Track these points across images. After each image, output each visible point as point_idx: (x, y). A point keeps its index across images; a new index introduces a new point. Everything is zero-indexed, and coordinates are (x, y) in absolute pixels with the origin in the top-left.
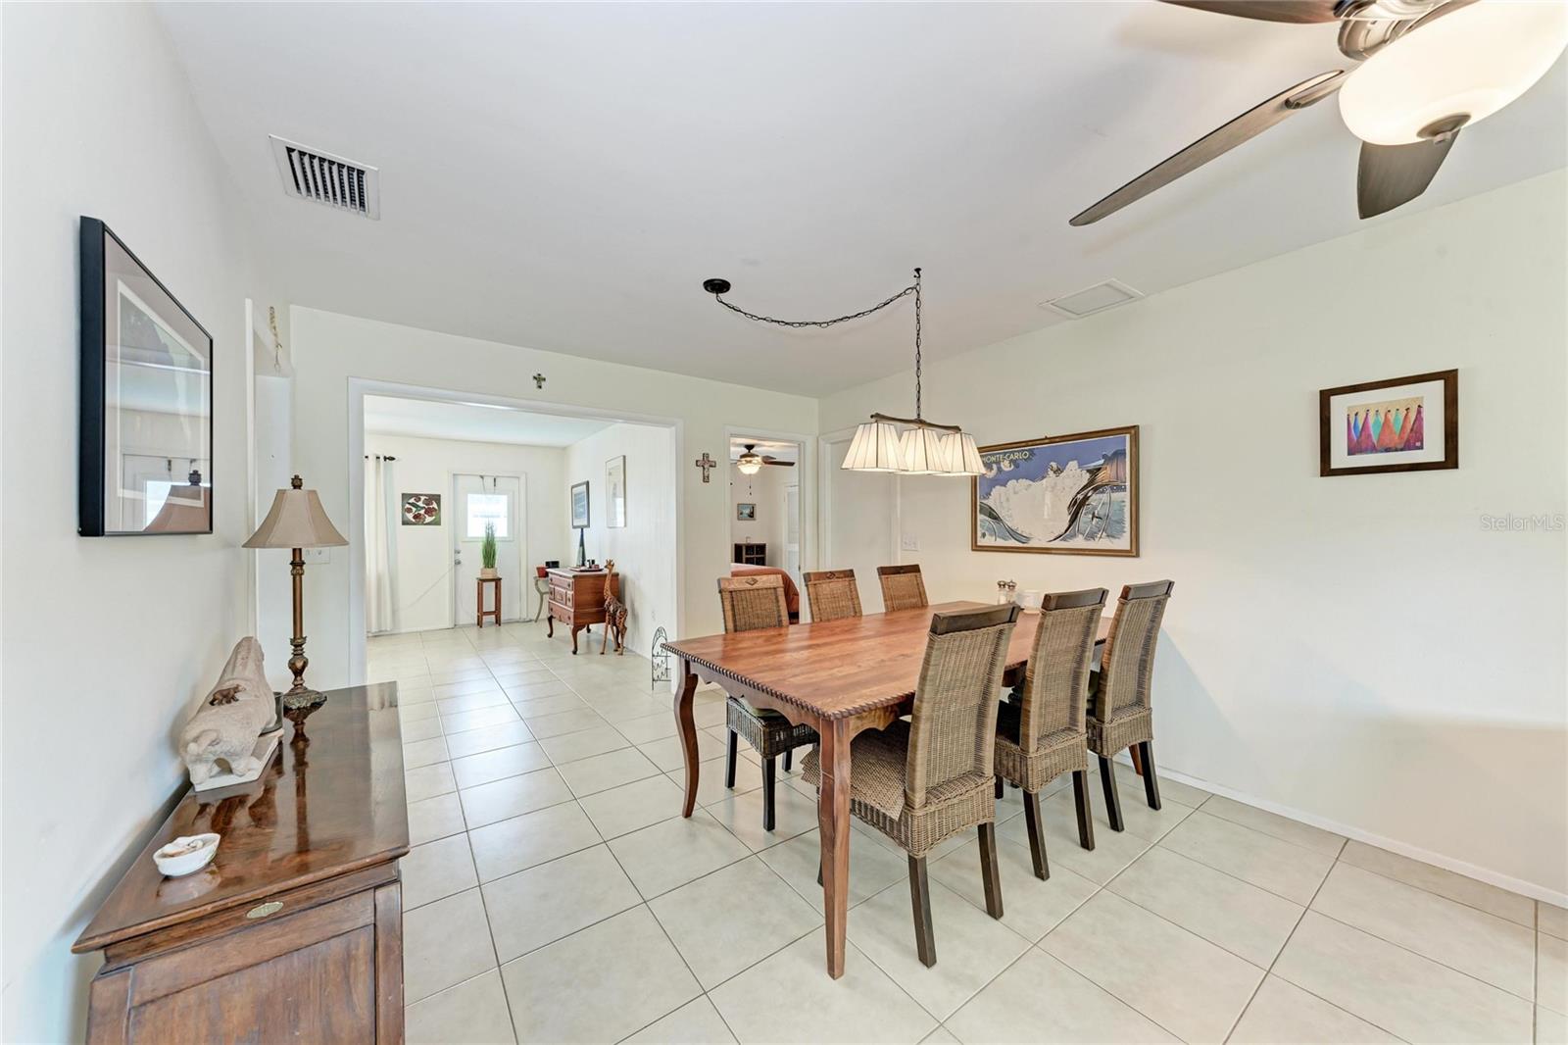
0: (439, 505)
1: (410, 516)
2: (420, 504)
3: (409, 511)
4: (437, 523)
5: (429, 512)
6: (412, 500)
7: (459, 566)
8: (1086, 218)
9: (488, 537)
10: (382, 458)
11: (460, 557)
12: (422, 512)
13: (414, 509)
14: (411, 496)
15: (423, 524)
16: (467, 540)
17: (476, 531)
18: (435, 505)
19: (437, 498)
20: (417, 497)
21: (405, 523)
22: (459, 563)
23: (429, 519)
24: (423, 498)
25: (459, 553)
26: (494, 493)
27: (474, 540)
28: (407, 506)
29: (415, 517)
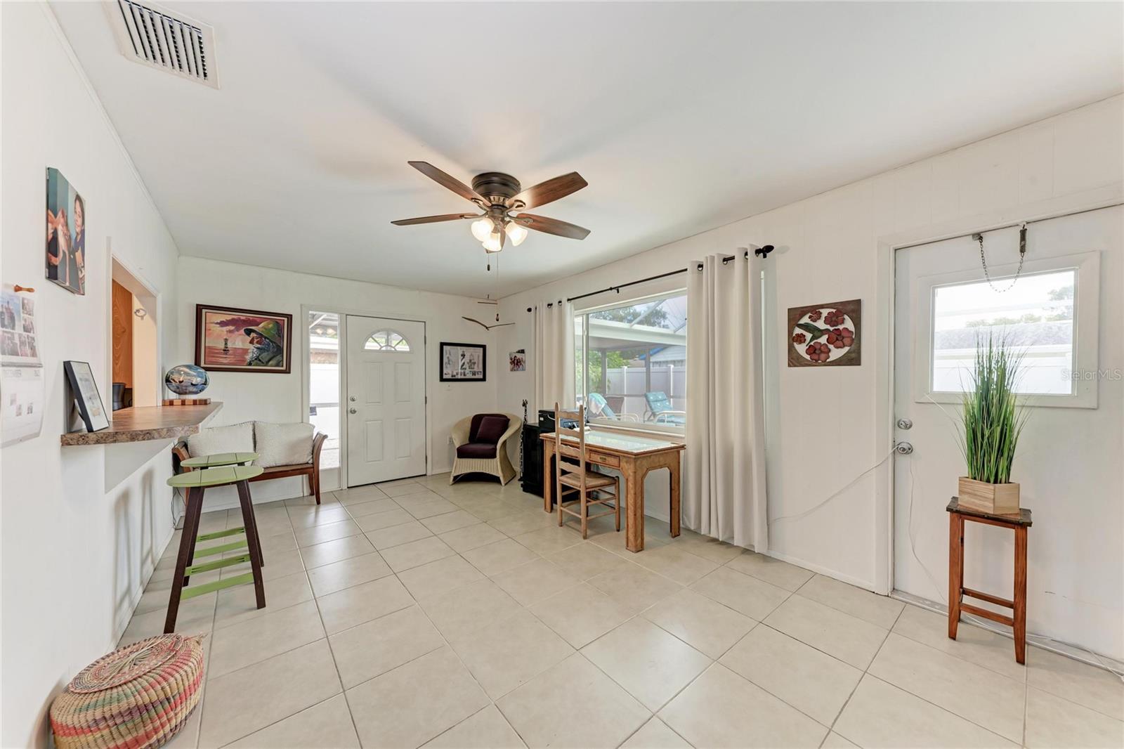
0: (857, 321)
1: (801, 349)
2: (821, 324)
3: (800, 338)
4: (853, 359)
5: (837, 338)
6: (805, 320)
7: (905, 459)
9: (984, 393)
10: (752, 254)
11: (909, 438)
12: (824, 339)
13: (809, 336)
14: (803, 311)
15: (826, 364)
16: (927, 398)
18: (849, 324)
19: (853, 309)
20: (814, 311)
21: (795, 360)
22: (908, 451)
23: (836, 353)
24: (825, 312)
25: (905, 426)
26: (1019, 272)
27: (946, 400)
28: (798, 331)
29: (812, 350)
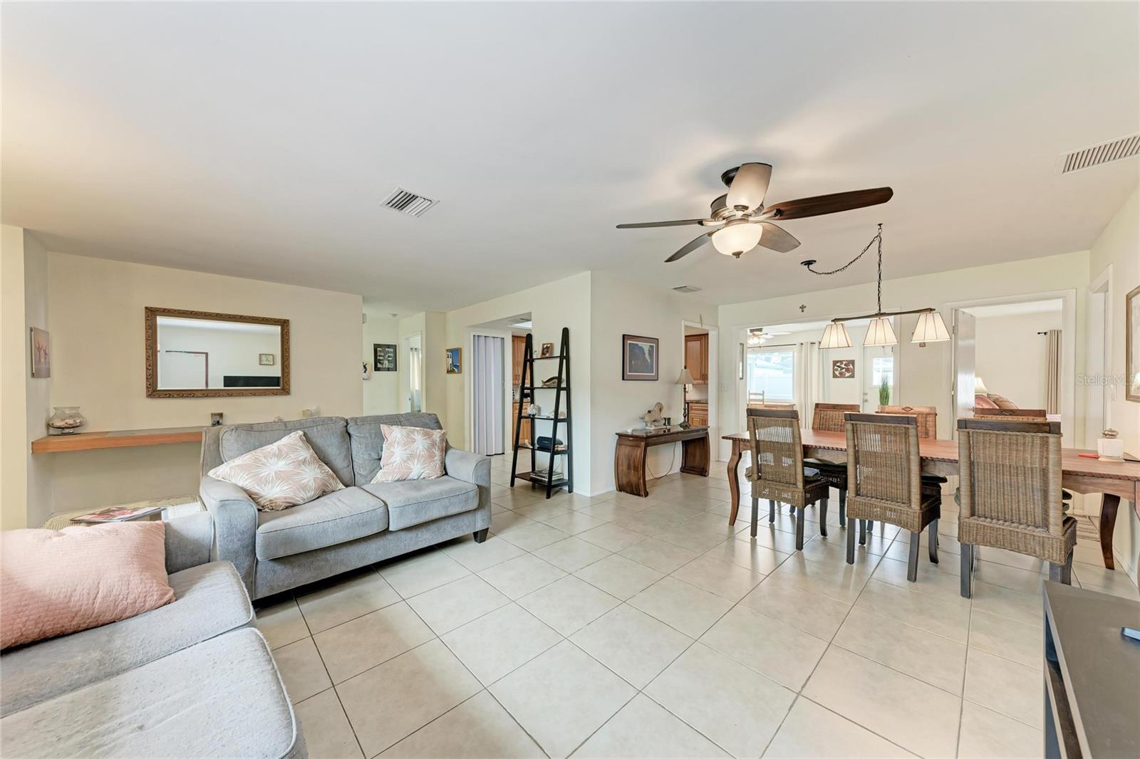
0: (853, 366)
1: (837, 373)
2: (843, 366)
3: (837, 370)
4: (852, 376)
5: (848, 370)
6: (838, 364)
7: (866, 403)
8: (669, 260)
9: (883, 385)
10: (809, 344)
11: (867, 397)
12: (844, 370)
13: (839, 369)
14: (838, 362)
15: (844, 377)
17: (877, 382)
18: (851, 366)
19: (852, 362)
20: (841, 362)
21: (835, 376)
22: (867, 401)
23: (847, 374)
24: (844, 362)
25: (867, 394)
28: (836, 367)
29: (840, 373)
